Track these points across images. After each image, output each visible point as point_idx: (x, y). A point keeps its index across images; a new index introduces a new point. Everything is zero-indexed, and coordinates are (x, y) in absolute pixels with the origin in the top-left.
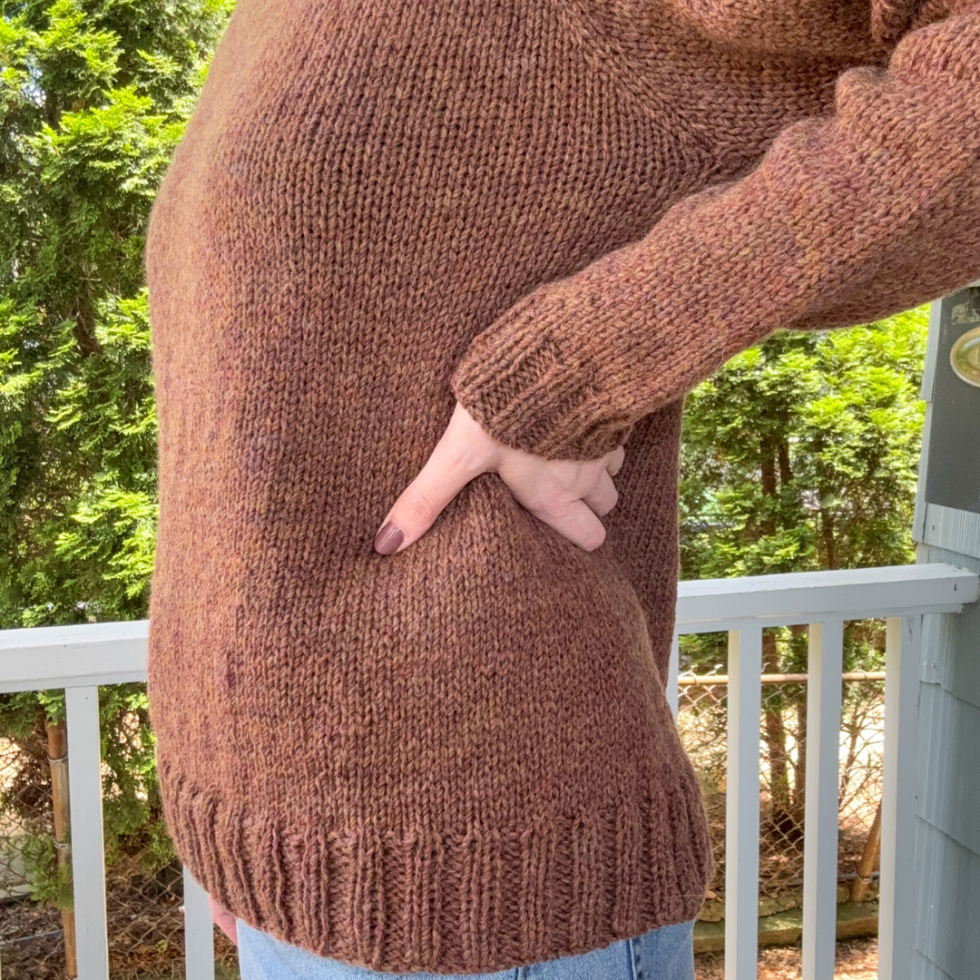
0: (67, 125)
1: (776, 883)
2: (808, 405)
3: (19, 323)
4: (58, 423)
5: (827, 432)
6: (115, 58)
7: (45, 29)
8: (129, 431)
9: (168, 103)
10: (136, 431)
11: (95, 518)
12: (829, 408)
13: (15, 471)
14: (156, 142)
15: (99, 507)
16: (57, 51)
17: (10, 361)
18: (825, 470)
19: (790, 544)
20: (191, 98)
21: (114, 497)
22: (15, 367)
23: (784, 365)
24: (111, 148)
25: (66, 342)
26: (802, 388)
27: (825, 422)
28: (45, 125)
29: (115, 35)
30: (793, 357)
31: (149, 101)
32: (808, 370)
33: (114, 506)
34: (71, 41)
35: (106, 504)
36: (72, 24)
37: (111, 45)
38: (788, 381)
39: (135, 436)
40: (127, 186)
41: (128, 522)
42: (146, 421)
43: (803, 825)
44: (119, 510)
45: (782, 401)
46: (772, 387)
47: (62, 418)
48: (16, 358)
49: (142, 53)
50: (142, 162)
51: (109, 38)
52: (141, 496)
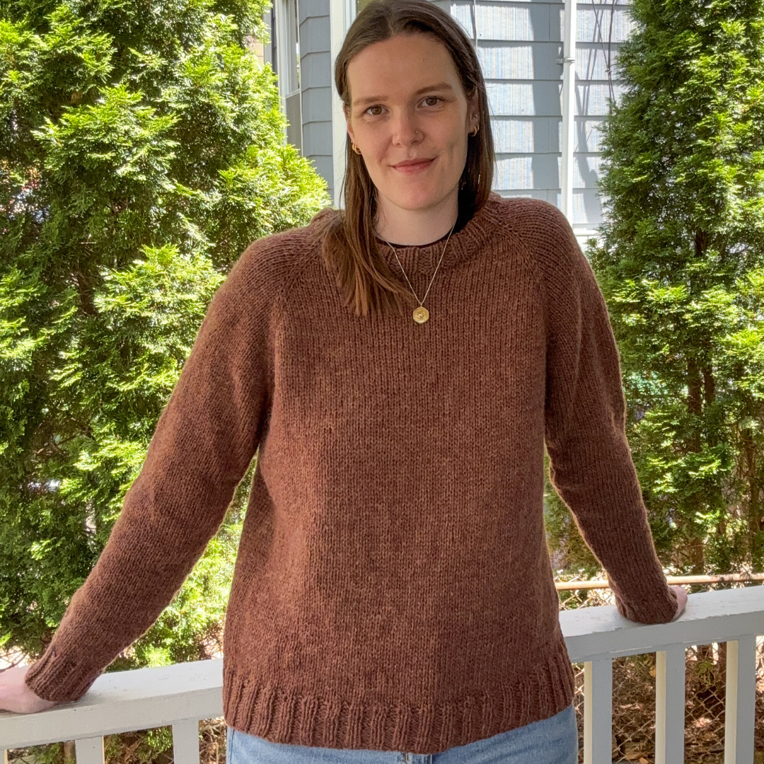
0: (67, 120)
1: (701, 750)
2: (728, 337)
3: (26, 295)
4: (61, 381)
5: (746, 362)
6: (109, 58)
7: (46, 32)
8: (124, 387)
9: (156, 92)
10: (130, 387)
11: (95, 466)
12: (746, 341)
13: (23, 422)
14: (146, 133)
15: (98, 455)
16: (57, 53)
17: (19, 328)
18: (743, 395)
19: (713, 461)
20: (177, 88)
21: (112, 446)
22: (23, 334)
23: (707, 300)
24: (106, 141)
25: (67, 309)
26: (722, 321)
27: (743, 354)
28: (48, 120)
29: (108, 37)
30: (714, 293)
31: (140, 94)
32: (729, 305)
33: (112, 455)
34: (69, 44)
35: (104, 452)
36: (70, 28)
37: (104, 47)
38: (710, 314)
39: (130, 392)
40: (122, 171)
41: (124, 470)
42: (139, 379)
43: (724, 700)
44: (116, 459)
45: (705, 332)
46: (696, 319)
47: (65, 376)
48: (24, 325)
49: (133, 51)
50: (134, 150)
51: (104, 41)
52: (136, 445)
